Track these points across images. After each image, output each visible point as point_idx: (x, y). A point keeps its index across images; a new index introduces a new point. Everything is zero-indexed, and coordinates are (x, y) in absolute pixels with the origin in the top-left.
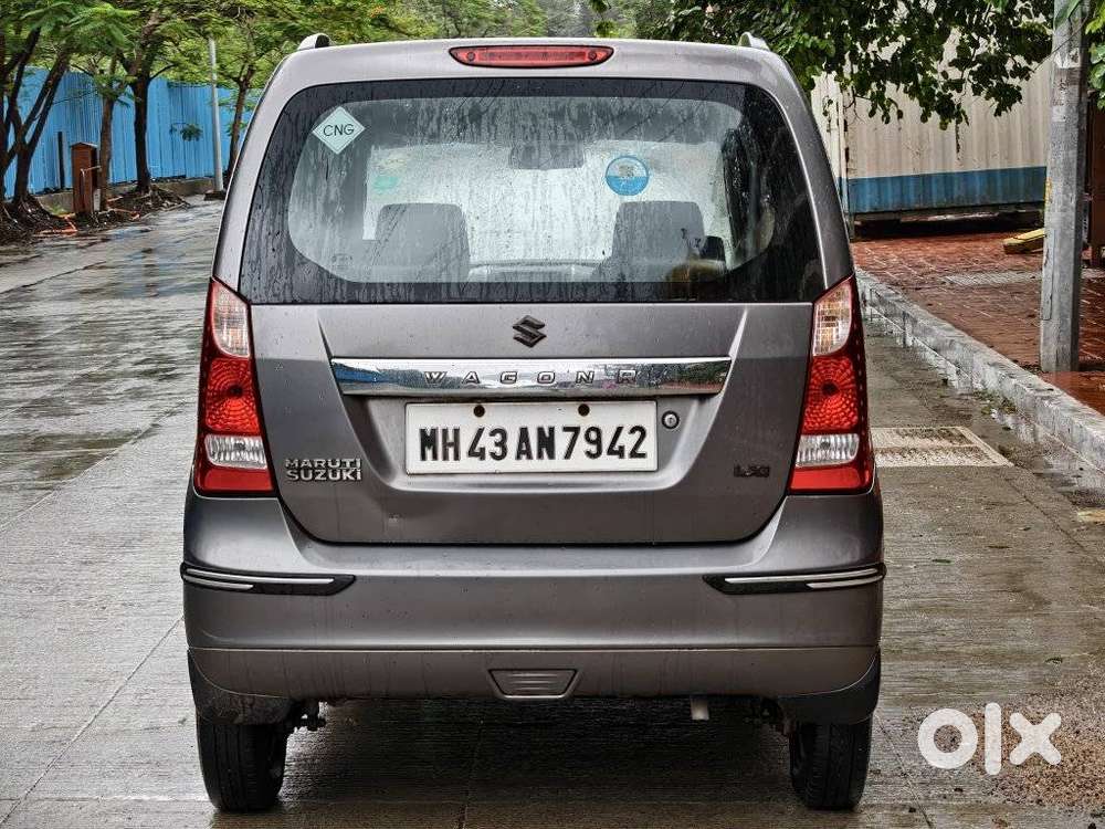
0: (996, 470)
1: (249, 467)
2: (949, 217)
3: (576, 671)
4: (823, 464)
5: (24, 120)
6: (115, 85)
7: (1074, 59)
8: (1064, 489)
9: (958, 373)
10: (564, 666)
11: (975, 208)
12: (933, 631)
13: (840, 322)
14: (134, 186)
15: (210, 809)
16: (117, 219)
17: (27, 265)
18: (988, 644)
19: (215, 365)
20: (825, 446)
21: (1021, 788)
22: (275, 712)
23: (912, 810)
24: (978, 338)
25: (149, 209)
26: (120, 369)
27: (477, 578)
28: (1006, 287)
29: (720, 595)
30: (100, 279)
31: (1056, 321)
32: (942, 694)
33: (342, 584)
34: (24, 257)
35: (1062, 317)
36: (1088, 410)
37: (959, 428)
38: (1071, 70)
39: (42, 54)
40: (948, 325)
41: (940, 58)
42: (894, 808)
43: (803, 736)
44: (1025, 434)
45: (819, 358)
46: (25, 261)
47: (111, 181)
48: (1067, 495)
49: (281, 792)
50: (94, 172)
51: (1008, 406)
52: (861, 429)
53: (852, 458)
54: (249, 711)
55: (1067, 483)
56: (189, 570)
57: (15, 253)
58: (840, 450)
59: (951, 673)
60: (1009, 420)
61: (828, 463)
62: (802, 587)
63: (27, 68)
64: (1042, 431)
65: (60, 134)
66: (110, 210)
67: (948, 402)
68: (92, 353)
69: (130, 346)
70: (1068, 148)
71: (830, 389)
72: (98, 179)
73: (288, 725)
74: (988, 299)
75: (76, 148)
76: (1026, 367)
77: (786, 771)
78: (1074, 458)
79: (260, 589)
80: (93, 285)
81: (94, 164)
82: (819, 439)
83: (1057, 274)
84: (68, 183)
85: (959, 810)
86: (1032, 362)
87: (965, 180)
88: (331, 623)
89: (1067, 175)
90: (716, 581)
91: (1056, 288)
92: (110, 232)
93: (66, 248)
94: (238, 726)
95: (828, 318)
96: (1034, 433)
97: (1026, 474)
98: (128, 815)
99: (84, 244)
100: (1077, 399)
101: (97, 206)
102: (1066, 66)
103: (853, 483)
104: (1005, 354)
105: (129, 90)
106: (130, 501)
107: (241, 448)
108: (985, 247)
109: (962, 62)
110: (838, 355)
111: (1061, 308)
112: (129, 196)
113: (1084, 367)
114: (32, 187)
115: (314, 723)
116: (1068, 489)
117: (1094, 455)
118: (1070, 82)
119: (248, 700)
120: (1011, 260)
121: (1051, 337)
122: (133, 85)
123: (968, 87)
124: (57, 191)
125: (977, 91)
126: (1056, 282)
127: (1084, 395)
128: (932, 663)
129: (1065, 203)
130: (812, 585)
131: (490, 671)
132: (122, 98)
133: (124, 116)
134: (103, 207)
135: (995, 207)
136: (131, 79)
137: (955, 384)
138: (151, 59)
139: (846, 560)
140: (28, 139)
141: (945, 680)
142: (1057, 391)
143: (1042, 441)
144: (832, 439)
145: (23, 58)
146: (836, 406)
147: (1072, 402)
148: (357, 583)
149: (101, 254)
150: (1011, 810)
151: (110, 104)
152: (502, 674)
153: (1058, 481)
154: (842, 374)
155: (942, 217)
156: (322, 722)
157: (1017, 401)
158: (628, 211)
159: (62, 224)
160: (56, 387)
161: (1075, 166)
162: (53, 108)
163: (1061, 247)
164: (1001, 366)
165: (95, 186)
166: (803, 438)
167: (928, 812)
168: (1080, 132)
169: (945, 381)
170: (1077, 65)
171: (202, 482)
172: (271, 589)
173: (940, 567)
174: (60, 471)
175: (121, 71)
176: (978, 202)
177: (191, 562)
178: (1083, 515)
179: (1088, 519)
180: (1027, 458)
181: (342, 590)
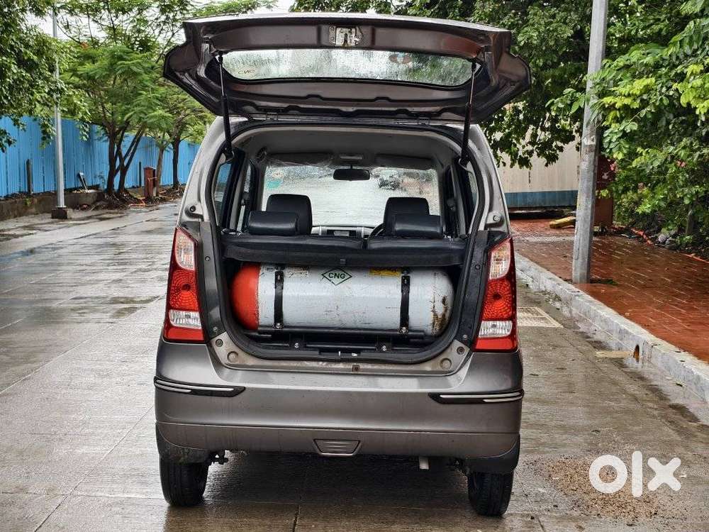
0: (555, 329)
1: (192, 327)
2: (523, 211)
3: (359, 441)
4: (493, 336)
5: (123, 155)
6: (165, 143)
7: (593, 140)
8: (588, 340)
9: (533, 281)
10: (353, 439)
11: (536, 208)
12: (534, 412)
13: (504, 262)
14: (172, 187)
15: (166, 504)
16: (163, 200)
17: (122, 219)
18: (562, 421)
19: (176, 273)
20: (494, 326)
21: (588, 506)
22: (200, 457)
23: (532, 518)
24: (542, 266)
25: (177, 197)
26: (155, 267)
27: (309, 391)
28: (553, 243)
29: (437, 404)
30: (152, 226)
31: (580, 260)
32: (541, 448)
33: (238, 391)
34: (120, 215)
35: (583, 259)
36: (597, 302)
37: (536, 308)
38: (591, 146)
39: (133, 128)
40: (527, 259)
41: (524, 139)
42: (523, 516)
43: (477, 478)
44: (565, 312)
45: (493, 281)
46: (121, 217)
47: (161, 184)
48: (589, 342)
49: (205, 494)
50: (154, 180)
51: (558, 298)
52: (513, 318)
53: (509, 333)
54: (186, 456)
55: (588, 337)
56: (158, 381)
57: (117, 213)
58: (502, 329)
59: (545, 438)
60: (558, 305)
61: (495, 336)
62: (480, 401)
63: (126, 134)
64: (575, 311)
65: (140, 163)
66: (160, 196)
67: (529, 295)
68: (144, 259)
69: (161, 256)
70: (588, 181)
71: (497, 297)
72: (155, 183)
73: (209, 461)
74: (544, 248)
75: (146, 169)
76: (566, 280)
77: (466, 490)
78: (591, 325)
79: (194, 392)
80: (149, 228)
81: (154, 176)
82: (491, 323)
83: (581, 238)
84: (143, 185)
85: (557, 519)
86: (568, 278)
87: (532, 196)
88: (230, 411)
89: (588, 194)
90: (435, 397)
91: (581, 244)
92: (160, 206)
93: (140, 212)
94: (180, 464)
95: (497, 260)
96: (570, 312)
97: (569, 332)
98: (123, 506)
99: (148, 210)
100: (592, 296)
101: (155, 195)
102: (589, 144)
103: (509, 347)
104: (556, 274)
105: (171, 146)
106: (150, 330)
107: (189, 317)
108: (541, 225)
109: (532, 143)
110: (502, 280)
111: (583, 254)
112: (169, 191)
113: (592, 281)
114: (127, 185)
115: (222, 460)
116: (591, 340)
117: (601, 323)
118: (590, 151)
119: (186, 451)
120: (554, 231)
121: (578, 267)
122: (172, 143)
123: (535, 153)
124: (138, 187)
125: (539, 155)
126: (581, 241)
127: (596, 295)
128: (534, 430)
129: (586, 206)
130: (486, 401)
131: (314, 440)
132: (167, 149)
133: (168, 156)
134: (157, 195)
135: (545, 208)
136: (171, 141)
137: (531, 287)
138: (180, 133)
139: (503, 388)
140: (125, 164)
141: (542, 441)
142: (581, 293)
143: (574, 316)
144: (498, 323)
145: (124, 129)
146: (500, 305)
147: (590, 298)
148: (245, 391)
149: (155, 214)
150: (583, 519)
151: (162, 151)
152: (322, 442)
153: (585, 336)
154: (504, 290)
155: (520, 212)
156: (226, 460)
157: (562, 296)
158: (392, 202)
159: (139, 201)
160: (125, 274)
161: (591, 189)
162: (137, 151)
163: (584, 226)
164: (554, 280)
165: (154, 185)
166: (483, 322)
167: (541, 519)
168: (595, 174)
169: (527, 285)
170: (594, 143)
171: (167, 334)
172: (200, 392)
173: (534, 379)
174: (120, 313)
175: (167, 136)
176: (538, 205)
177: (159, 377)
178: (599, 354)
179: (601, 356)
180: (570, 323)
181: (237, 395)
